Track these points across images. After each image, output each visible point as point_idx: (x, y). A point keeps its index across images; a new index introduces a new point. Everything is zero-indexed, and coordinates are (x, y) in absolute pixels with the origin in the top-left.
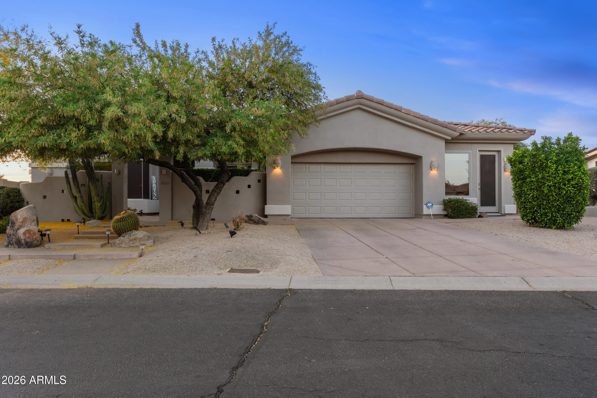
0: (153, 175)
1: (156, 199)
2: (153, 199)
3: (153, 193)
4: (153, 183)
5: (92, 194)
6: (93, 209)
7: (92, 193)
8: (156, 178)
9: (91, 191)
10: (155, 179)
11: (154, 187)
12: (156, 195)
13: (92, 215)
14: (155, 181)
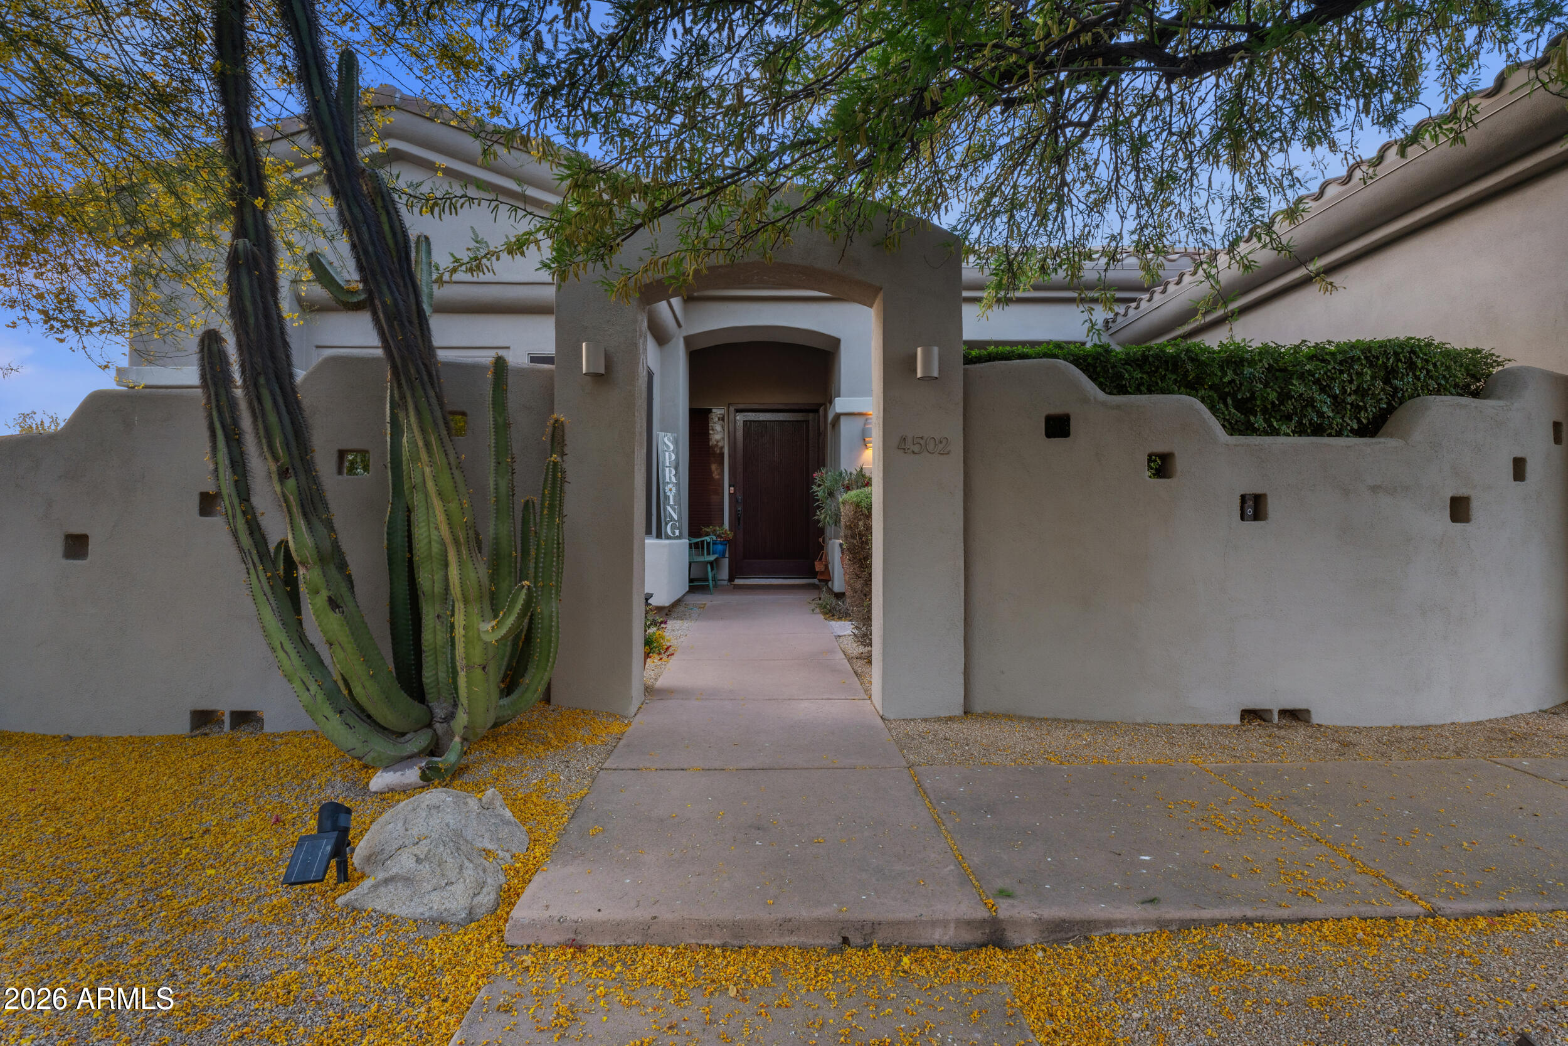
0: (664, 430)
1: (677, 532)
2: (668, 537)
3: (665, 509)
4: (664, 466)
5: (420, 533)
6: (428, 660)
7: (419, 516)
8: (676, 443)
9: (417, 499)
10: (672, 447)
11: (671, 482)
12: (675, 517)
13: (417, 709)
14: (673, 457)
